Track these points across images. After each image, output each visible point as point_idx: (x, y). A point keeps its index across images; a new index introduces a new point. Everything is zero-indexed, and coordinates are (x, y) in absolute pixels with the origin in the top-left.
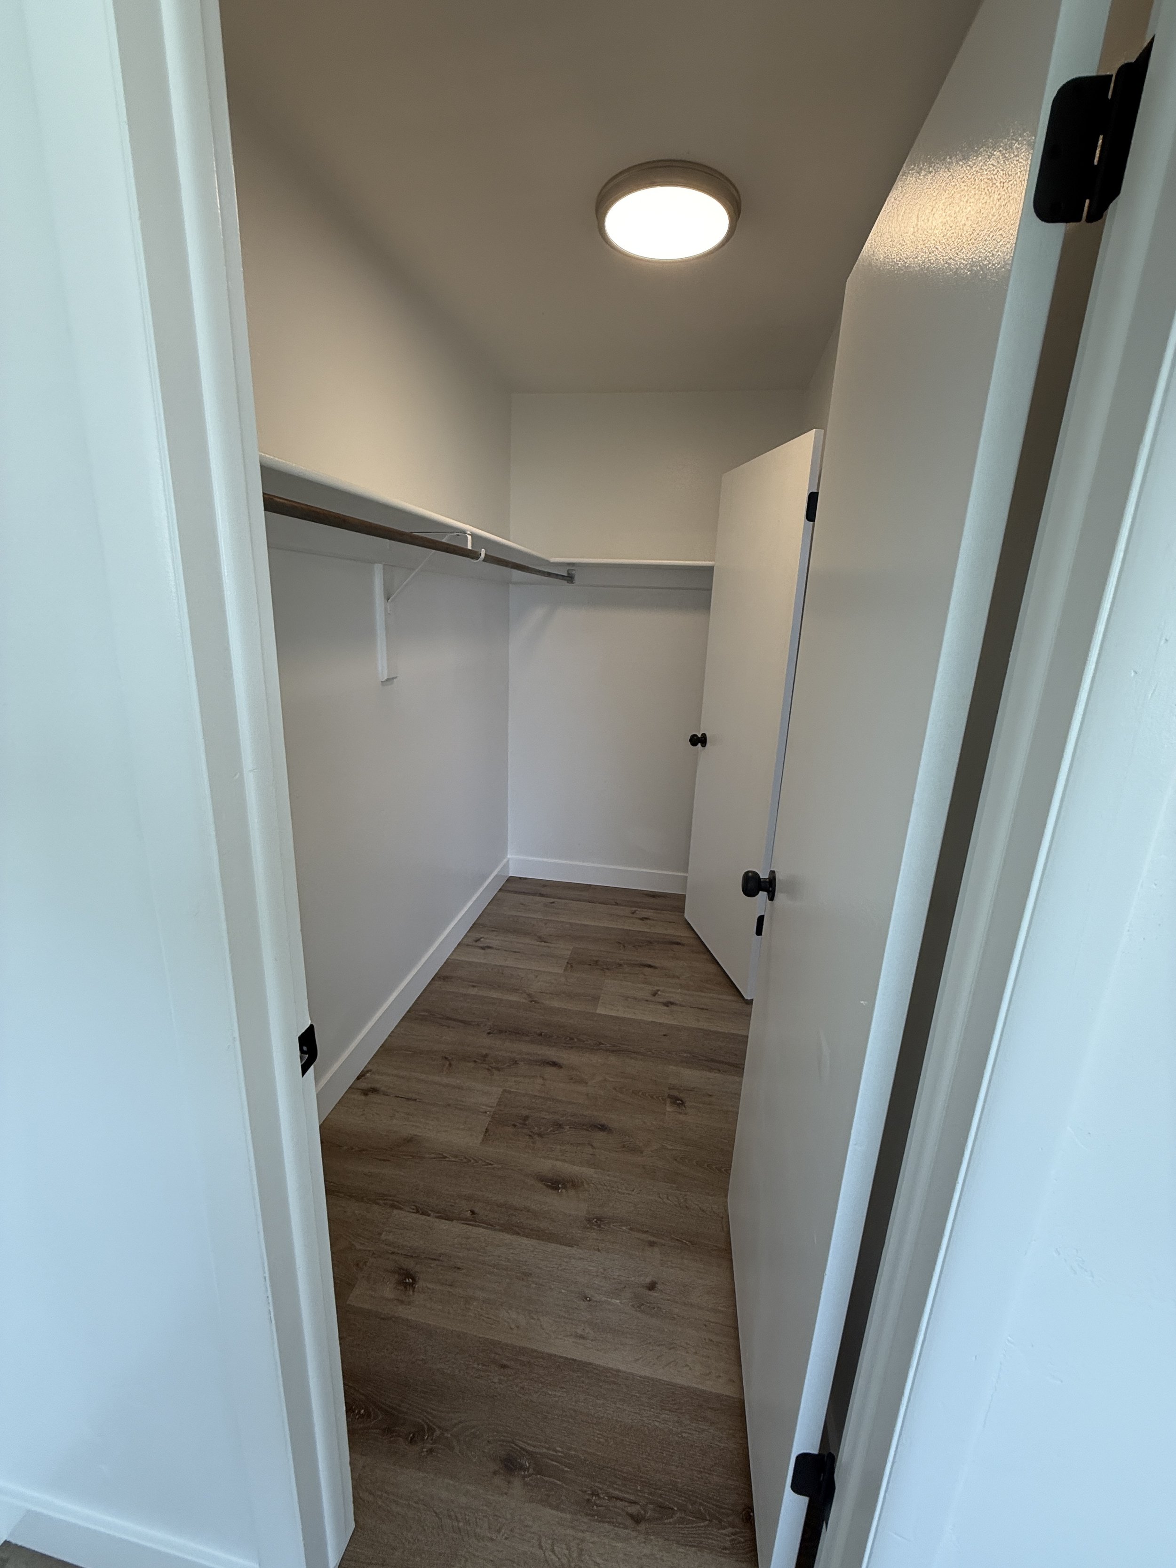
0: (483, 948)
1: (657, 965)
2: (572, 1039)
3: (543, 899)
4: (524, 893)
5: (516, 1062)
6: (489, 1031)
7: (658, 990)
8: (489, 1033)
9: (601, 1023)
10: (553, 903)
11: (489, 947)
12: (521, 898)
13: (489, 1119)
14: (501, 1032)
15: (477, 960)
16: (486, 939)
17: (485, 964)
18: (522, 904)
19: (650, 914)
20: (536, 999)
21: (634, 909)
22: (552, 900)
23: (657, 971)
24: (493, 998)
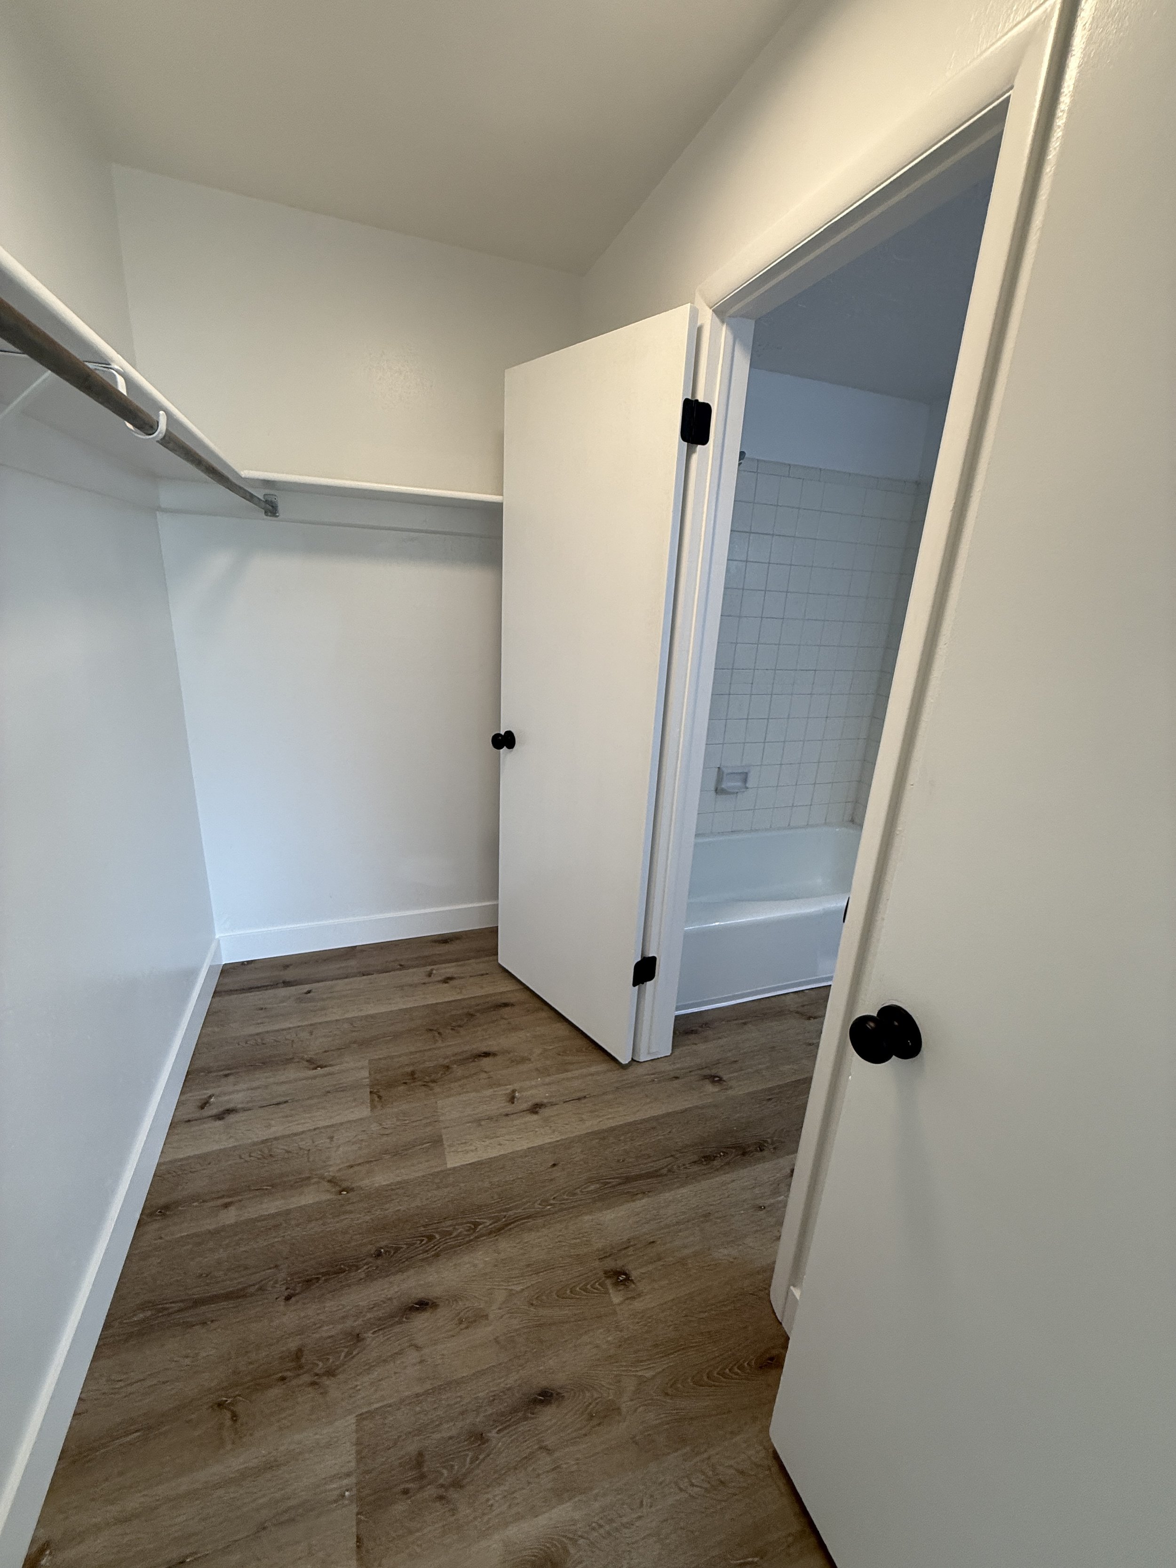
0: (220, 1117)
1: (494, 1049)
2: (430, 1238)
3: (292, 990)
4: (258, 988)
5: (357, 1338)
6: (286, 1294)
7: (514, 1091)
8: (288, 1298)
9: (462, 1185)
10: (309, 992)
11: (229, 1111)
12: (254, 998)
13: (354, 1509)
14: (309, 1282)
15: (216, 1147)
16: (219, 1096)
17: (235, 1148)
18: (262, 1009)
19: (452, 970)
20: (345, 1184)
21: (429, 968)
22: (307, 987)
23: (499, 1059)
24: (273, 1216)
